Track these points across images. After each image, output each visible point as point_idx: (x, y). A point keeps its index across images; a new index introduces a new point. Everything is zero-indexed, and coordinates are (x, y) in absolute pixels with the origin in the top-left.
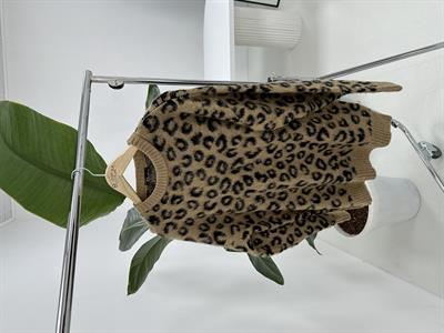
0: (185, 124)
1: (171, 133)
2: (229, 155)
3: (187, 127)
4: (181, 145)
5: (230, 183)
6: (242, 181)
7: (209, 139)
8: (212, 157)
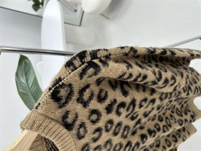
0: (101, 91)
1: (85, 104)
2: (133, 119)
3: (103, 94)
4: (94, 117)
5: (131, 146)
6: (140, 141)
7: (123, 105)
8: (119, 124)
